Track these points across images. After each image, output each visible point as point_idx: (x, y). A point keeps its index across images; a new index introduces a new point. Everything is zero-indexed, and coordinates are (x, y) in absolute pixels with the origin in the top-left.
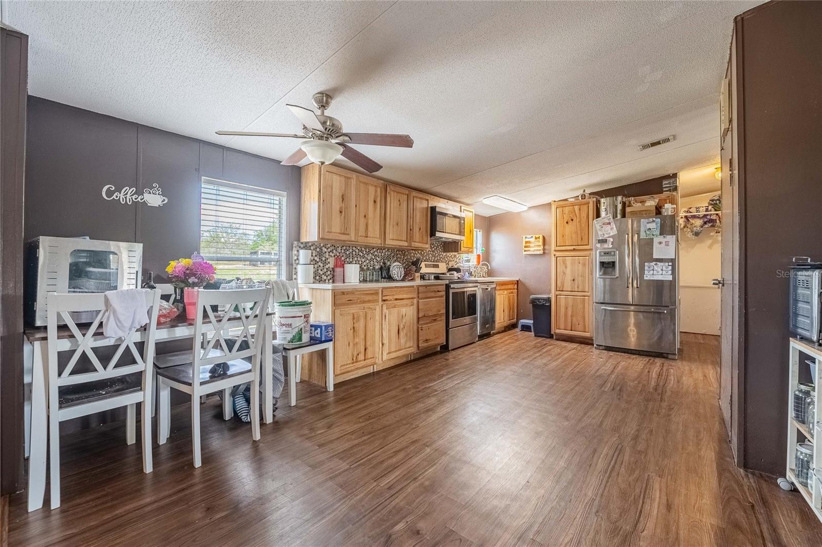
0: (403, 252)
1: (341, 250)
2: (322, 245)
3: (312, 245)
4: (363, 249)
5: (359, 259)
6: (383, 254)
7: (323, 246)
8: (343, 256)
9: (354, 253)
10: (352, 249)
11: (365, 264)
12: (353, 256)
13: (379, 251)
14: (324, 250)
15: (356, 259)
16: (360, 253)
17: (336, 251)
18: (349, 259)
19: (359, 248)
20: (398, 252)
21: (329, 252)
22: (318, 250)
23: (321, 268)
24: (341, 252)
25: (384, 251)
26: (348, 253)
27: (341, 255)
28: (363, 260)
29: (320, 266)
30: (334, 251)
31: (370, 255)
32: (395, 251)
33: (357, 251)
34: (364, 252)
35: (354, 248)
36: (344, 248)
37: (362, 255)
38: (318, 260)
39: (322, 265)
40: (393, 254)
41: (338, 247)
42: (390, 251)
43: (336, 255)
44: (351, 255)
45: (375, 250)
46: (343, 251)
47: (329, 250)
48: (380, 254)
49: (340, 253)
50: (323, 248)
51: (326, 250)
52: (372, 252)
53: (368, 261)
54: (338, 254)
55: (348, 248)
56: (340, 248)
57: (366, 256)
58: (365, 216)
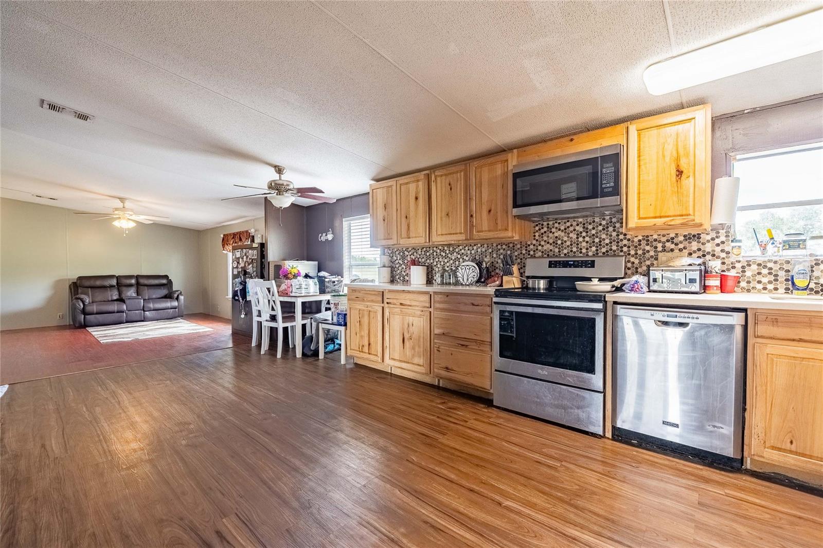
0: (511, 245)
1: (421, 252)
2: (404, 249)
3: (397, 251)
4: (446, 248)
5: (440, 260)
6: (473, 252)
7: (406, 250)
8: (423, 258)
9: (435, 254)
10: (433, 250)
11: (448, 264)
12: (433, 257)
13: (467, 248)
14: (406, 253)
15: (437, 260)
16: (442, 253)
17: (417, 253)
18: (430, 260)
19: (440, 248)
20: (499, 247)
21: (410, 255)
22: (401, 254)
23: (404, 270)
24: (422, 254)
25: (475, 248)
26: (428, 254)
27: (422, 256)
28: (446, 261)
29: (403, 268)
30: (415, 254)
31: (455, 254)
32: (495, 245)
33: (438, 251)
34: (447, 252)
35: (435, 249)
36: (425, 249)
37: (444, 254)
38: (401, 263)
39: (404, 267)
40: (490, 250)
41: (418, 249)
42: (486, 246)
43: (417, 257)
44: (432, 256)
45: (461, 247)
46: (423, 253)
47: (410, 253)
48: (469, 252)
49: (420, 255)
50: (406, 252)
51: (407, 253)
52: (457, 250)
53: (451, 262)
54: (418, 256)
55: (428, 249)
56: (420, 250)
57: (449, 255)
58: (406, 217)
